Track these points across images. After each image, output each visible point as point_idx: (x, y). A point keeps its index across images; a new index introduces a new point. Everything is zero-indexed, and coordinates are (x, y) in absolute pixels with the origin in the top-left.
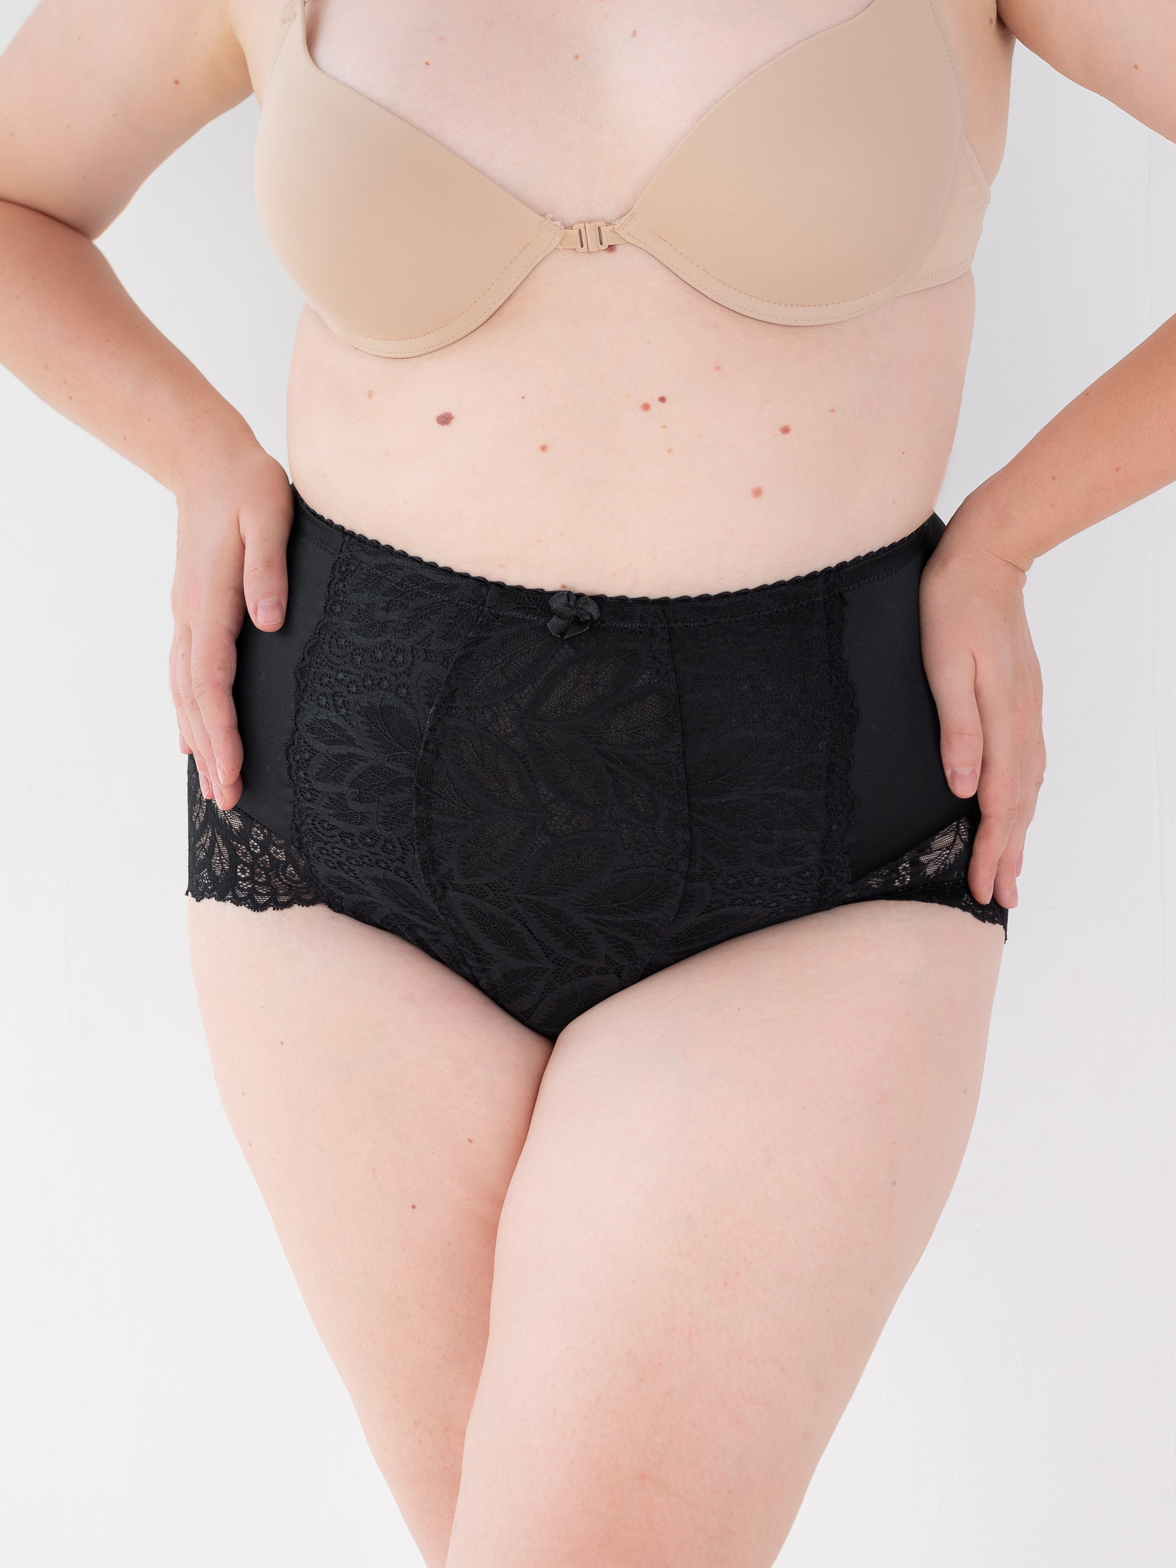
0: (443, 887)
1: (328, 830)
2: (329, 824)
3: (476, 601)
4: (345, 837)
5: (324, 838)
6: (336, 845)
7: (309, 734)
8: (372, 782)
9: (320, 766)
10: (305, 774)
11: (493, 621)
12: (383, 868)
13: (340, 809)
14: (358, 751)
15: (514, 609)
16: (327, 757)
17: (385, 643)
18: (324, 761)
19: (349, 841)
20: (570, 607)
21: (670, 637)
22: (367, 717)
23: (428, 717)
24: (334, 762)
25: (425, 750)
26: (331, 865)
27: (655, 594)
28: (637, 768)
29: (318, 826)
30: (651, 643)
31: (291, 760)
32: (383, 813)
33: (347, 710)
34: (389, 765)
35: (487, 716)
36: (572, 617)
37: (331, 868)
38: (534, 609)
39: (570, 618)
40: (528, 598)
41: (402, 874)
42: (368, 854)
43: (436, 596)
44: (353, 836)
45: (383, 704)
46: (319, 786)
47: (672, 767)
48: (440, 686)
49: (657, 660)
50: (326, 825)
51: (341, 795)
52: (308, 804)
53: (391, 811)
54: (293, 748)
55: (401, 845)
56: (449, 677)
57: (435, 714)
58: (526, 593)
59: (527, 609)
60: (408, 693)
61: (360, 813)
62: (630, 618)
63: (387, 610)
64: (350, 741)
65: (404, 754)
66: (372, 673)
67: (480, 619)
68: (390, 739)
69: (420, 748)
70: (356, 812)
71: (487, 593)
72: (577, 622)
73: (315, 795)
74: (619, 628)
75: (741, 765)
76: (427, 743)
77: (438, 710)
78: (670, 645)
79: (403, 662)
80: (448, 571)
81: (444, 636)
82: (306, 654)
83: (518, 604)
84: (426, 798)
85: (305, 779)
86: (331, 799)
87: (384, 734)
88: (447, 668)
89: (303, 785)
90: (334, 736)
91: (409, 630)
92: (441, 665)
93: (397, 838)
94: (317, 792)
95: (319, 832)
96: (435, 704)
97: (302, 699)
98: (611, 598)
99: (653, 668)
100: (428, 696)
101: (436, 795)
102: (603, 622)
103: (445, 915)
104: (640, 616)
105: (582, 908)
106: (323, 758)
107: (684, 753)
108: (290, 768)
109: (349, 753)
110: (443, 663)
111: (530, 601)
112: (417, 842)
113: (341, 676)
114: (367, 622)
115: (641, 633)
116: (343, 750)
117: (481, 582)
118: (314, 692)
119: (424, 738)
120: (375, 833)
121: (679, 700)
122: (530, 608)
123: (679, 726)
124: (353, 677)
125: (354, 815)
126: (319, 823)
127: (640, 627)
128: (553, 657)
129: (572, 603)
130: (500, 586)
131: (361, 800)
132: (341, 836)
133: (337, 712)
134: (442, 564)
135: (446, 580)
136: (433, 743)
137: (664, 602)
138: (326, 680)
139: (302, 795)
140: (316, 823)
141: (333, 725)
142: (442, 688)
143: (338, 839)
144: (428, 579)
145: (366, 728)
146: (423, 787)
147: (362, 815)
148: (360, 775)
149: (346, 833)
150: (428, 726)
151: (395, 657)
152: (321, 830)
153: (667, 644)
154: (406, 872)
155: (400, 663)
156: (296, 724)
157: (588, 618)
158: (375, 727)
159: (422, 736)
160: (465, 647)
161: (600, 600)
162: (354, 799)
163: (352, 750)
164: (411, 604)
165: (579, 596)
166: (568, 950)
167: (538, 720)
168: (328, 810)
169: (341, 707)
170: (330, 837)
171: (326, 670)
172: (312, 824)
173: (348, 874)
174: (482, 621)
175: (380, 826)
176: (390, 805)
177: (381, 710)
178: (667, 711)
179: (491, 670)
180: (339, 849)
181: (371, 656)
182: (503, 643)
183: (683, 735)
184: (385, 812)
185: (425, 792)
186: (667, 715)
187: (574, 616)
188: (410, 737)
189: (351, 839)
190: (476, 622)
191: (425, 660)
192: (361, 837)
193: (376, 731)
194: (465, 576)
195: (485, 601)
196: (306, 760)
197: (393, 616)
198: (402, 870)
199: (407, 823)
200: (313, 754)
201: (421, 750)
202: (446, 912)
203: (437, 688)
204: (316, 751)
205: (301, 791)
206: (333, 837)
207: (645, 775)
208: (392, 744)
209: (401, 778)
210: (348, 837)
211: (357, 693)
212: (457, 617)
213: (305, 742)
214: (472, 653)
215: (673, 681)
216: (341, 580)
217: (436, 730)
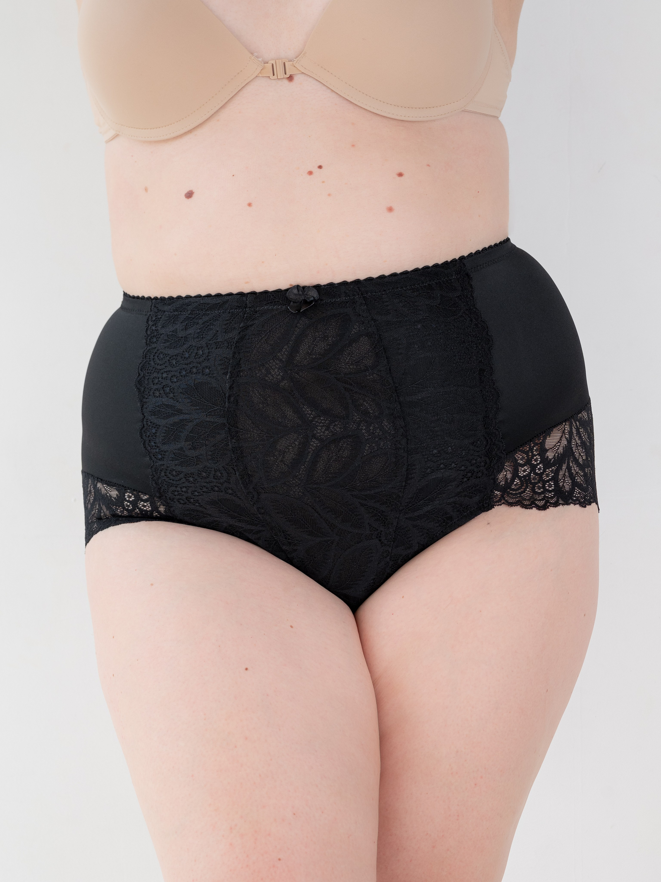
0: (258, 493)
1: (176, 476)
2: (176, 472)
3: (240, 306)
4: (188, 477)
5: (175, 482)
6: (184, 485)
7: (153, 417)
8: (199, 434)
9: (163, 435)
10: (155, 443)
11: (254, 315)
12: (217, 491)
13: (182, 458)
14: (187, 417)
15: (265, 304)
16: (166, 427)
17: (189, 347)
18: (165, 430)
19: (191, 479)
20: (300, 295)
21: (365, 302)
22: (188, 394)
23: (226, 382)
24: (172, 428)
25: (229, 403)
26: (182, 502)
27: (350, 278)
28: (363, 385)
29: (170, 476)
30: (355, 307)
31: (144, 437)
32: (210, 452)
33: (173, 394)
34: (208, 419)
35: (263, 371)
36: (302, 301)
37: (183, 504)
38: (278, 301)
39: (301, 302)
40: (273, 296)
41: (230, 491)
42: (205, 484)
43: (215, 312)
44: (194, 474)
45: (196, 382)
46: (165, 448)
47: (384, 380)
48: (230, 360)
49: (361, 316)
50: (174, 473)
51: (181, 449)
52: (161, 463)
53: (215, 449)
54: (144, 429)
55: (226, 471)
56: (235, 353)
57: (230, 378)
58: (270, 294)
59: (274, 303)
60: (210, 371)
61: (195, 457)
62: (338, 295)
63: (186, 329)
64: (180, 412)
65: (216, 409)
66: (184, 366)
67: (246, 315)
68: (205, 402)
69: (225, 403)
70: (192, 457)
71: (246, 299)
72: (306, 302)
73: (164, 455)
74: (333, 302)
75: (426, 374)
76: (230, 396)
77: (232, 375)
78: (366, 306)
79: (203, 354)
80: (219, 295)
81: (225, 331)
82: (140, 371)
83: (267, 301)
84: (236, 434)
85: (156, 446)
86: (174, 454)
87: (201, 401)
88: (231, 349)
89: (155, 451)
90: (169, 413)
91: (202, 335)
92: (227, 348)
93: (222, 467)
94: (165, 452)
95: (170, 479)
96: (229, 371)
97: (144, 397)
98: (324, 285)
99: (360, 321)
100: (223, 369)
101: (242, 430)
102: (321, 300)
103: (262, 514)
104: (345, 292)
105: (347, 488)
106: (165, 428)
107: (390, 370)
108: (144, 444)
109: (181, 420)
110: (228, 346)
111: (274, 297)
112: (236, 465)
113: (165, 375)
114: (174, 340)
115: (347, 303)
116: (176, 419)
117: (241, 294)
118: (150, 390)
119: (227, 395)
120: (207, 468)
121: (380, 337)
122: (275, 302)
123: (384, 353)
124: (173, 373)
125: (192, 459)
126: (170, 473)
127: (345, 299)
128: (296, 326)
129: (301, 293)
130: (253, 293)
131: (194, 448)
132: (185, 478)
133: (167, 397)
134: (213, 293)
135: (219, 300)
136: (233, 397)
137: (357, 282)
138: (156, 381)
139: (155, 458)
140: (168, 474)
141: (167, 406)
142: (231, 361)
143: (184, 480)
144: (208, 304)
145: (189, 401)
146: (232, 427)
147: (196, 458)
148: (190, 432)
149: (188, 474)
150: (228, 387)
151: (197, 353)
152: (172, 477)
153: (365, 306)
154: (232, 490)
155: (201, 355)
156: (143, 414)
157: (312, 299)
158: (194, 398)
159: (225, 395)
160: (239, 333)
161: (317, 287)
162: (190, 449)
163: (182, 417)
164: (200, 321)
165: (304, 287)
166: (344, 523)
167: (296, 366)
168: (174, 462)
169: (169, 393)
170: (178, 481)
171: (155, 375)
172: (165, 475)
173: (194, 505)
174: (247, 316)
175: (210, 461)
176: (213, 446)
177: (195, 387)
178: (374, 345)
179: (259, 342)
180: (186, 487)
181: (182, 357)
182: (263, 325)
183: (387, 358)
184: (211, 451)
185: (234, 429)
186: (375, 347)
187: (303, 300)
188: (218, 397)
189: (193, 477)
190: (243, 318)
191: (216, 348)
192: (199, 473)
193: (195, 400)
194: (230, 294)
195: (246, 304)
196: (153, 433)
197: (190, 331)
198: (230, 489)
199: (227, 454)
200: (158, 428)
201: (227, 403)
202: (263, 511)
203: (228, 362)
204: (159, 426)
205: (154, 456)
206: (180, 480)
207: (369, 388)
208: (207, 405)
209: (217, 425)
210: (190, 476)
211: (177, 381)
212: (231, 318)
213: (151, 422)
214: (245, 336)
215: (374, 326)
216: (153, 325)
217: (233, 388)
